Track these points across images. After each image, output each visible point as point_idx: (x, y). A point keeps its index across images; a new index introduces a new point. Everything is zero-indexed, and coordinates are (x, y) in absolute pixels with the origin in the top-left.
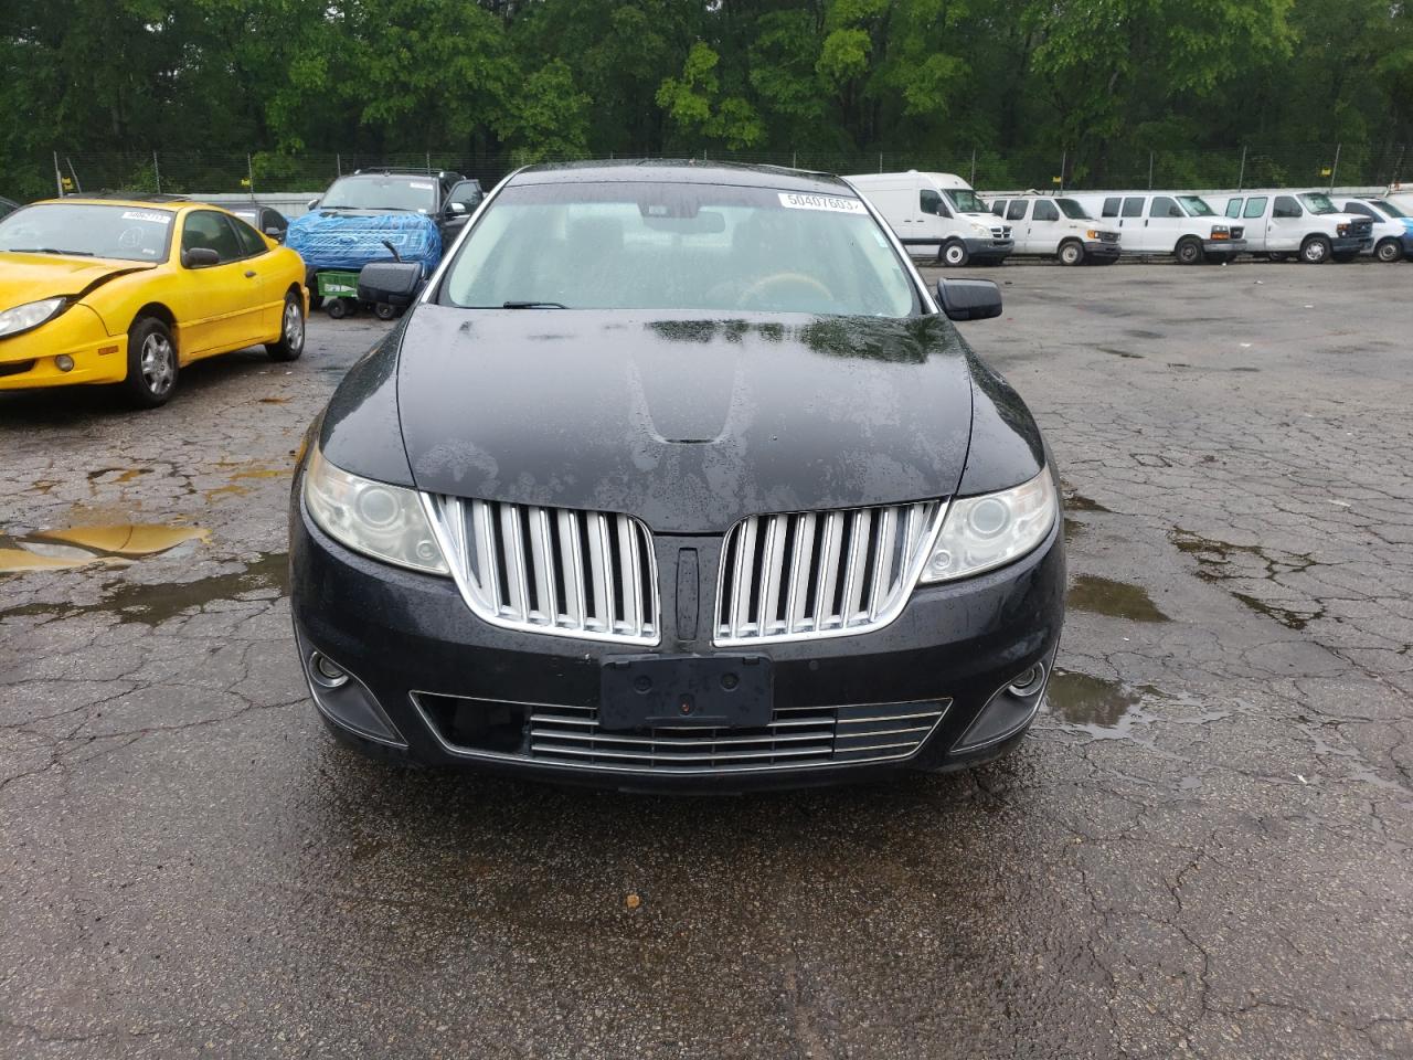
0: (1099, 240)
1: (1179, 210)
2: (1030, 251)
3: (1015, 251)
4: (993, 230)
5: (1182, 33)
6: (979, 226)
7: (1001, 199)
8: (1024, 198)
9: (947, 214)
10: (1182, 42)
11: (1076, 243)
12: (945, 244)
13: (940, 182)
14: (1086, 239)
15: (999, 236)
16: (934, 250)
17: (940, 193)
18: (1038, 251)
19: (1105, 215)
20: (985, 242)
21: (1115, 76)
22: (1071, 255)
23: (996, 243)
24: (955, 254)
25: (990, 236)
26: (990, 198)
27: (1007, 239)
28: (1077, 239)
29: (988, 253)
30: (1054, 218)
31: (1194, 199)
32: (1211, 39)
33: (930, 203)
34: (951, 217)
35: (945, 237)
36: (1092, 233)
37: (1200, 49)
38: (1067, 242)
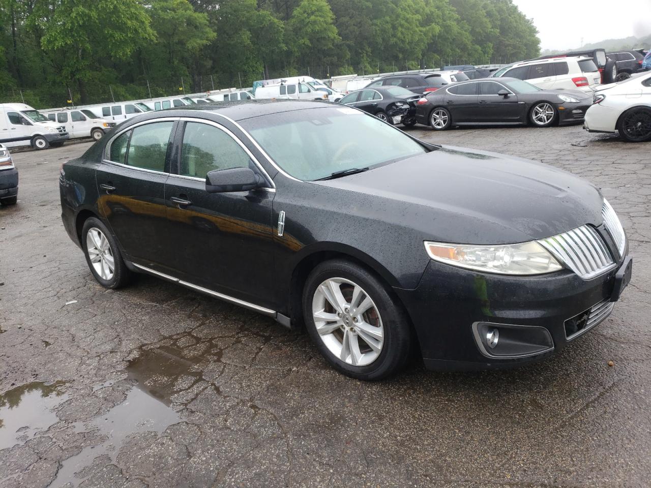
0: (109, 127)
1: (138, 110)
2: (76, 137)
3: (71, 137)
4: (58, 129)
5: (110, 32)
6: (50, 128)
7: (53, 113)
8: (64, 111)
9: (28, 124)
10: (112, 36)
11: (99, 130)
12: (33, 138)
13: (18, 108)
14: (103, 127)
15: (61, 131)
16: (28, 142)
17: (20, 113)
18: (81, 136)
19: (104, 115)
20: (56, 135)
21: (80, 51)
22: (98, 136)
23: (61, 135)
24: (41, 143)
25: (57, 132)
26: (46, 113)
27: (65, 132)
28: (99, 128)
29: (57, 140)
30: (84, 119)
31: (142, 104)
32: (124, 35)
33: (16, 119)
34: (32, 125)
35: (32, 135)
36: (105, 124)
37: (120, 39)
38: (94, 130)
